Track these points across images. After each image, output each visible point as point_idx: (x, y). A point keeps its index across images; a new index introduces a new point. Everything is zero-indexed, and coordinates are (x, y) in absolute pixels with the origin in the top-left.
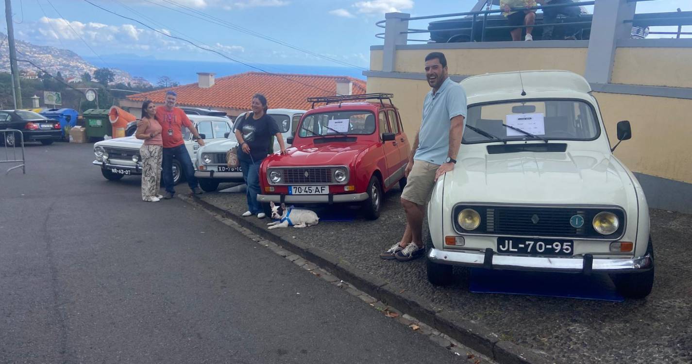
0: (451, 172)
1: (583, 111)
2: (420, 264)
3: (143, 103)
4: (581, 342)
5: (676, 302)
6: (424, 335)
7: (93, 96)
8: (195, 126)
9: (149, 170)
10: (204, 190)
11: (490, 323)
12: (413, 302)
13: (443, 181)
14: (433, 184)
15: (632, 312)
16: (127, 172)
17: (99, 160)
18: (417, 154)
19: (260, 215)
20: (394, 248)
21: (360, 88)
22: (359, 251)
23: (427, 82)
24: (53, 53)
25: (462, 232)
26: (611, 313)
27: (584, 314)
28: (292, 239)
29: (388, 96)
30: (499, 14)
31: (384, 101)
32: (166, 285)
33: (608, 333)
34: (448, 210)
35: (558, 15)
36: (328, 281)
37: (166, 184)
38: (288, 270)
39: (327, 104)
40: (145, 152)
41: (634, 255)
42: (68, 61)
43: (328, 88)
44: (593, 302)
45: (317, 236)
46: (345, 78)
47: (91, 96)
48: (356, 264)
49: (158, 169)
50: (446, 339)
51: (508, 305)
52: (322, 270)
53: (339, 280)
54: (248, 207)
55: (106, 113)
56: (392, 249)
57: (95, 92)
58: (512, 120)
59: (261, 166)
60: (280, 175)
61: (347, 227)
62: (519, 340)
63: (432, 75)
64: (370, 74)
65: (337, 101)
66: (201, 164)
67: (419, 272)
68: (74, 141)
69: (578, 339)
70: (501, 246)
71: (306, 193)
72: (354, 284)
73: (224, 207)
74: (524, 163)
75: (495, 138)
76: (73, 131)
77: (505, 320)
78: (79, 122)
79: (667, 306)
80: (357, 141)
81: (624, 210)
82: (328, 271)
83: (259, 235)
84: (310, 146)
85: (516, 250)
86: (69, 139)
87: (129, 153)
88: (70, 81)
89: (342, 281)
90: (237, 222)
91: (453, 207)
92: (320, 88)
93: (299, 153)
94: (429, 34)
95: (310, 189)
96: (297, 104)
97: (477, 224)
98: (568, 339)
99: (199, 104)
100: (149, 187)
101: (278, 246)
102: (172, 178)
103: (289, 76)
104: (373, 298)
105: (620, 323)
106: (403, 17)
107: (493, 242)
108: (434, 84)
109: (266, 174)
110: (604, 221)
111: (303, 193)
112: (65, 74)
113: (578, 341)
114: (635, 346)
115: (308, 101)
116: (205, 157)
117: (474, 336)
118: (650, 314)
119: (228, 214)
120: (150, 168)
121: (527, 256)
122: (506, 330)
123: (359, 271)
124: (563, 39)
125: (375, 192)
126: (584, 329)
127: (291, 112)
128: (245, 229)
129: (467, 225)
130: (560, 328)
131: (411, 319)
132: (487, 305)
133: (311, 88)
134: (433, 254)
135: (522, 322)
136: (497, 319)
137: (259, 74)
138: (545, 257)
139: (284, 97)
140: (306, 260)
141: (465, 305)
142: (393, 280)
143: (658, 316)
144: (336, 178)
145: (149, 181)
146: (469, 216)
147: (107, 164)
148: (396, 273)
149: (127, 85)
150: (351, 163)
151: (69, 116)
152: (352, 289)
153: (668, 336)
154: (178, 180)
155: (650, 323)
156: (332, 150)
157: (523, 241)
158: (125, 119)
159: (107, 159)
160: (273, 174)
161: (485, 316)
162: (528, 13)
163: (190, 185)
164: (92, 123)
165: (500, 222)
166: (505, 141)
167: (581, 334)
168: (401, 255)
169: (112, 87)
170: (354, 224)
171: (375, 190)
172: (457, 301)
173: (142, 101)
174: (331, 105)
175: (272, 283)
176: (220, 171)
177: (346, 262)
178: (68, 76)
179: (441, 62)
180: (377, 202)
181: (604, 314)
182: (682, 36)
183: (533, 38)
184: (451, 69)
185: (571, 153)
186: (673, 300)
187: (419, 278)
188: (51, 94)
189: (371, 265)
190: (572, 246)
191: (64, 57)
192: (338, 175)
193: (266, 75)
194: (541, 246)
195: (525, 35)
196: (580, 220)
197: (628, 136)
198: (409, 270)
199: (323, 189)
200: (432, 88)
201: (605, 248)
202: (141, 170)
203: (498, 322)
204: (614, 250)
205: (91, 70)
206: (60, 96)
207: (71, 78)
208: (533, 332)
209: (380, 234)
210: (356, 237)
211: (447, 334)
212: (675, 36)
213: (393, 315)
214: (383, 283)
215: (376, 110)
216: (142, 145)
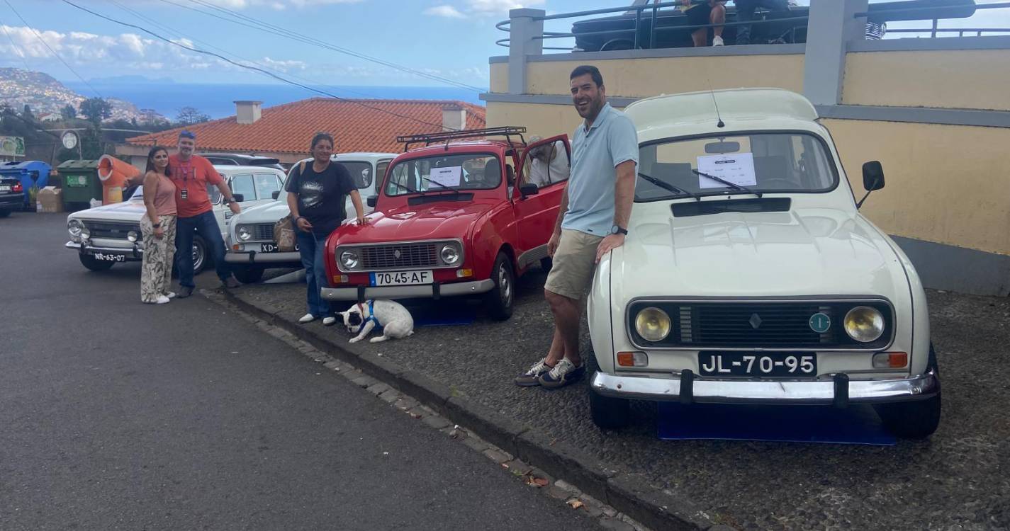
0: (621, 247)
1: (808, 147)
2: (578, 392)
3: (151, 149)
4: (841, 519)
5: (976, 441)
6: (591, 518)
7: (73, 141)
8: (227, 182)
9: (155, 253)
10: (240, 281)
11: (695, 492)
12: (571, 461)
13: (608, 261)
14: (593, 266)
15: (912, 461)
16: (119, 257)
17: (76, 240)
18: (567, 220)
19: (326, 320)
20: (536, 368)
21: (478, 118)
22: (482, 375)
23: (574, 108)
24: (18, 78)
25: (643, 345)
26: (881, 466)
27: (839, 469)
28: (378, 357)
29: (519, 130)
30: (672, 8)
31: (512, 138)
32: (167, 451)
33: (880, 502)
34: (619, 309)
35: (757, 9)
36: (435, 427)
37: (181, 274)
38: (370, 412)
39: (427, 145)
40: (147, 226)
41: (910, 372)
42: (40, 90)
43: (430, 119)
44: (851, 449)
45: (416, 351)
46: (455, 103)
47: (70, 142)
48: (478, 396)
49: (168, 251)
50: (626, 522)
51: (721, 460)
52: (425, 408)
53: (452, 424)
54: (308, 308)
55: (93, 165)
56: (533, 369)
57: (76, 135)
58: (706, 163)
59: (326, 245)
60: (356, 256)
61: (462, 335)
62: (743, 521)
63: (582, 99)
64: (490, 97)
65: (443, 140)
66: (235, 241)
67: (578, 407)
68: (43, 211)
69: (836, 515)
70: (705, 365)
71: (397, 283)
72: (475, 431)
73: (270, 309)
74: (729, 230)
75: (682, 193)
76: (42, 195)
77: (718, 487)
78: (51, 181)
79: (963, 448)
80: (474, 199)
81: (890, 302)
82: (434, 409)
83: (325, 351)
84: (402, 209)
85: (729, 371)
86: (36, 207)
87: (122, 228)
88: (44, 119)
89: (456, 426)
90: (292, 332)
91: (627, 306)
92: (419, 119)
93: (386, 221)
94: (574, 39)
95: (404, 276)
96: (385, 144)
97: (665, 331)
98: (821, 517)
99: (238, 148)
100: (153, 278)
101: (356, 368)
102: (192, 263)
103: (373, 102)
104: (506, 453)
105: (897, 482)
106: (535, 16)
107: (693, 359)
108: (587, 112)
109: (334, 256)
110: (862, 320)
111: (393, 282)
112: (37, 108)
113: (836, 517)
114: (925, 522)
115: (398, 142)
116: (242, 230)
117: (672, 519)
118: (939, 463)
119: (277, 320)
120: (156, 250)
121: (746, 380)
122: (722, 506)
123: (483, 409)
124: (766, 43)
125: (504, 276)
126: (843, 496)
127: (374, 157)
128: (303, 342)
129: (650, 332)
130: (806, 498)
131: (567, 487)
132: (688, 461)
133: (405, 120)
134: (599, 380)
135: (745, 490)
136: (706, 485)
137: (327, 101)
138: (774, 380)
139: (365, 134)
140: (398, 392)
141: (653, 461)
142: (538, 422)
143: (953, 467)
144: (444, 259)
145: (154, 269)
146: (653, 319)
147: (88, 247)
148: (541, 410)
149: (130, 122)
150: (467, 234)
151: (37, 172)
152: (473, 440)
153: (973, 501)
154: (199, 268)
155: (942, 479)
156: (436, 215)
157: (738, 356)
158: (122, 173)
159: (88, 239)
160: (345, 255)
161: (687, 481)
162: (714, 6)
163: (219, 274)
164: (71, 181)
165: (702, 327)
166: (698, 196)
167: (838, 506)
168: (548, 378)
169: (108, 125)
170: (474, 329)
171: (504, 274)
172: (639, 456)
173: (150, 145)
174: (433, 146)
175: (343, 436)
176: (265, 252)
177: (462, 393)
178: (41, 111)
179: (594, 80)
180: (508, 292)
181: (871, 468)
182: (938, 35)
183: (724, 42)
184: (610, 90)
185: (798, 213)
186: (972, 438)
187: (577, 417)
188: (9, 141)
189: (502, 399)
190: (814, 362)
191: (36, 83)
192: (446, 254)
193: (338, 102)
194: (766, 363)
195: (713, 37)
196: (824, 320)
197: (881, 185)
198: (561, 404)
199: (423, 275)
200: (584, 119)
201: (865, 363)
202: (142, 253)
203: (708, 491)
204: (879, 365)
205: (76, 102)
206: (23, 143)
207: (46, 115)
208: (764, 507)
209: (514, 345)
210: (478, 350)
211: (627, 515)
212: (928, 35)
213: (539, 483)
214: (521, 429)
215: (501, 151)
216: (143, 214)
